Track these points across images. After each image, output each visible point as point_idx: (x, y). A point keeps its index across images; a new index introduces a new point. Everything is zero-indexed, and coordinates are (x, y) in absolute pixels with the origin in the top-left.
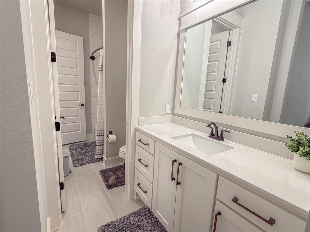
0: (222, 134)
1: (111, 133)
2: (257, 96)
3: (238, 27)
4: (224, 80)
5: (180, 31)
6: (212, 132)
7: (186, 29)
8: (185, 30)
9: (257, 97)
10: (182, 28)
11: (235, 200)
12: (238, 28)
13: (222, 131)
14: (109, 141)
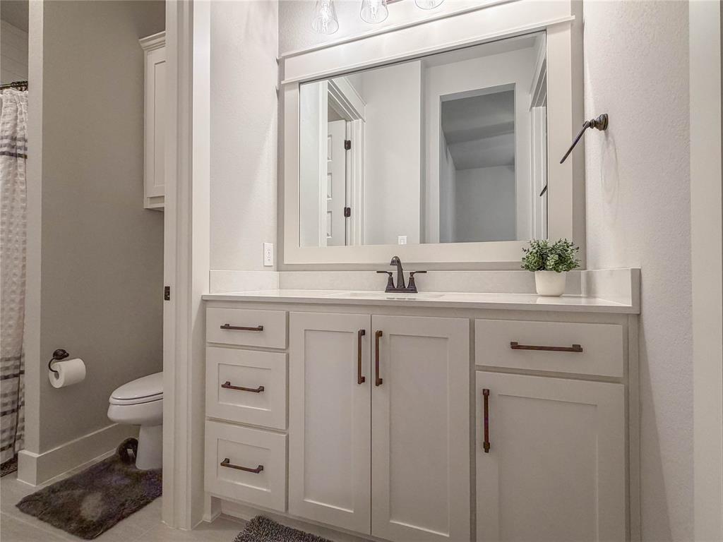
0: (412, 280)
1: (61, 355)
2: (406, 239)
3: (361, 118)
4: (347, 212)
5: (284, 84)
6: (391, 280)
7: (301, 83)
8: (298, 85)
9: (406, 241)
10: (287, 80)
11: (515, 346)
12: (360, 120)
13: (412, 274)
14: (58, 384)
